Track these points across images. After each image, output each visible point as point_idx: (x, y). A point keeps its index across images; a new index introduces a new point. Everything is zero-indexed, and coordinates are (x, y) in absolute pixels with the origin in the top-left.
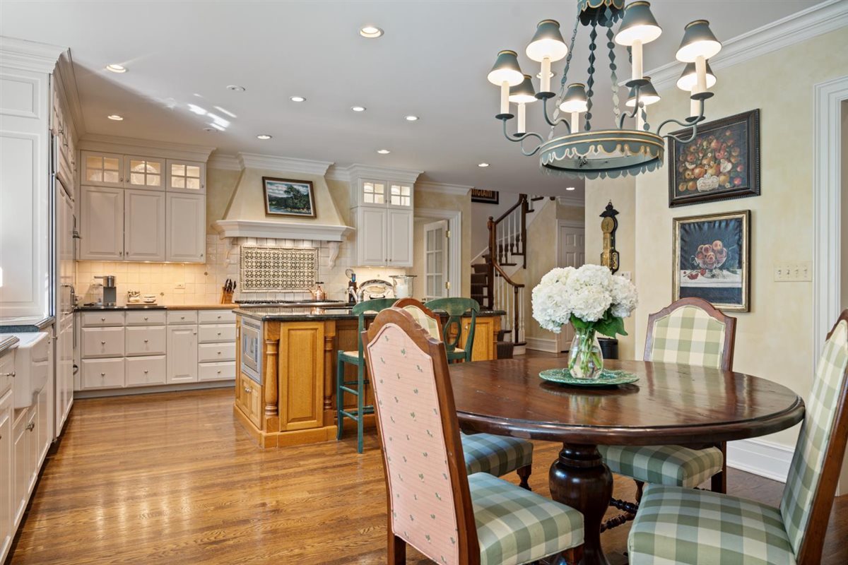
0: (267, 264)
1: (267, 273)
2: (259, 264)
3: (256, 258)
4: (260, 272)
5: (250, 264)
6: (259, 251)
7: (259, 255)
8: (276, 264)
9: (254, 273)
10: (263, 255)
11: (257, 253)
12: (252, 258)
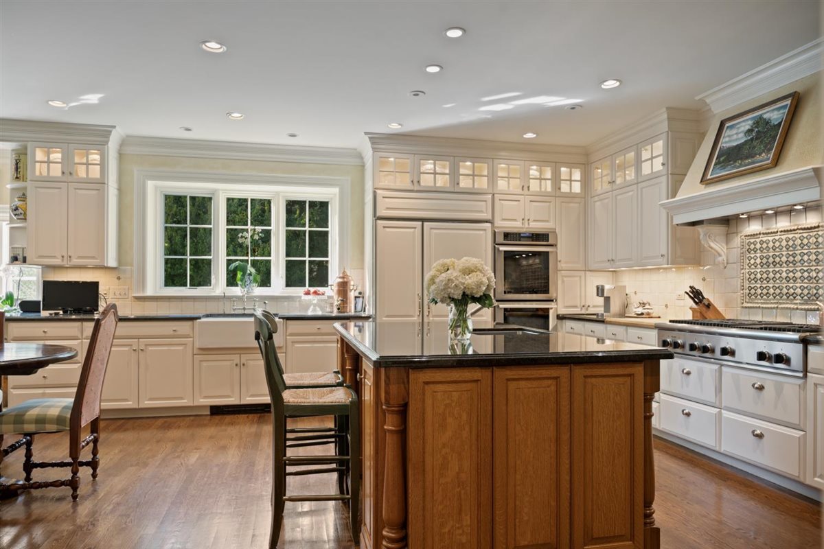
0: (777, 260)
1: (778, 275)
2: (765, 261)
3: (761, 250)
4: (767, 273)
5: (752, 261)
6: (764, 239)
7: (765, 245)
8: (791, 259)
9: (759, 276)
10: (771, 245)
11: (762, 242)
12: (755, 250)
